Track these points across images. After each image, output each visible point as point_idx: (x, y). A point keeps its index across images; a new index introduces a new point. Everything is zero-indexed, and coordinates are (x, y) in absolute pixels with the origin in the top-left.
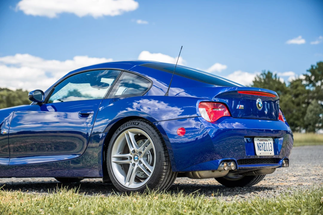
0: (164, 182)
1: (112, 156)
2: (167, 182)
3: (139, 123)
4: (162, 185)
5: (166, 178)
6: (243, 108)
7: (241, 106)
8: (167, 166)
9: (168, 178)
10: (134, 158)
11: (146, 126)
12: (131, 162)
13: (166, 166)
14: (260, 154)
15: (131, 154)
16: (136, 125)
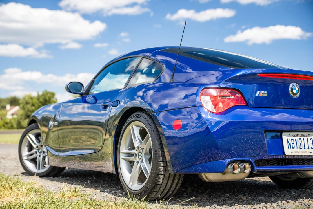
0: (164, 185)
1: (120, 152)
2: (167, 186)
3: (141, 115)
4: (162, 189)
5: (166, 181)
6: (266, 95)
7: (263, 92)
8: (165, 167)
9: (168, 182)
10: (139, 155)
11: (146, 119)
12: (136, 160)
13: (163, 167)
14: (292, 153)
15: (136, 151)
16: (138, 117)
